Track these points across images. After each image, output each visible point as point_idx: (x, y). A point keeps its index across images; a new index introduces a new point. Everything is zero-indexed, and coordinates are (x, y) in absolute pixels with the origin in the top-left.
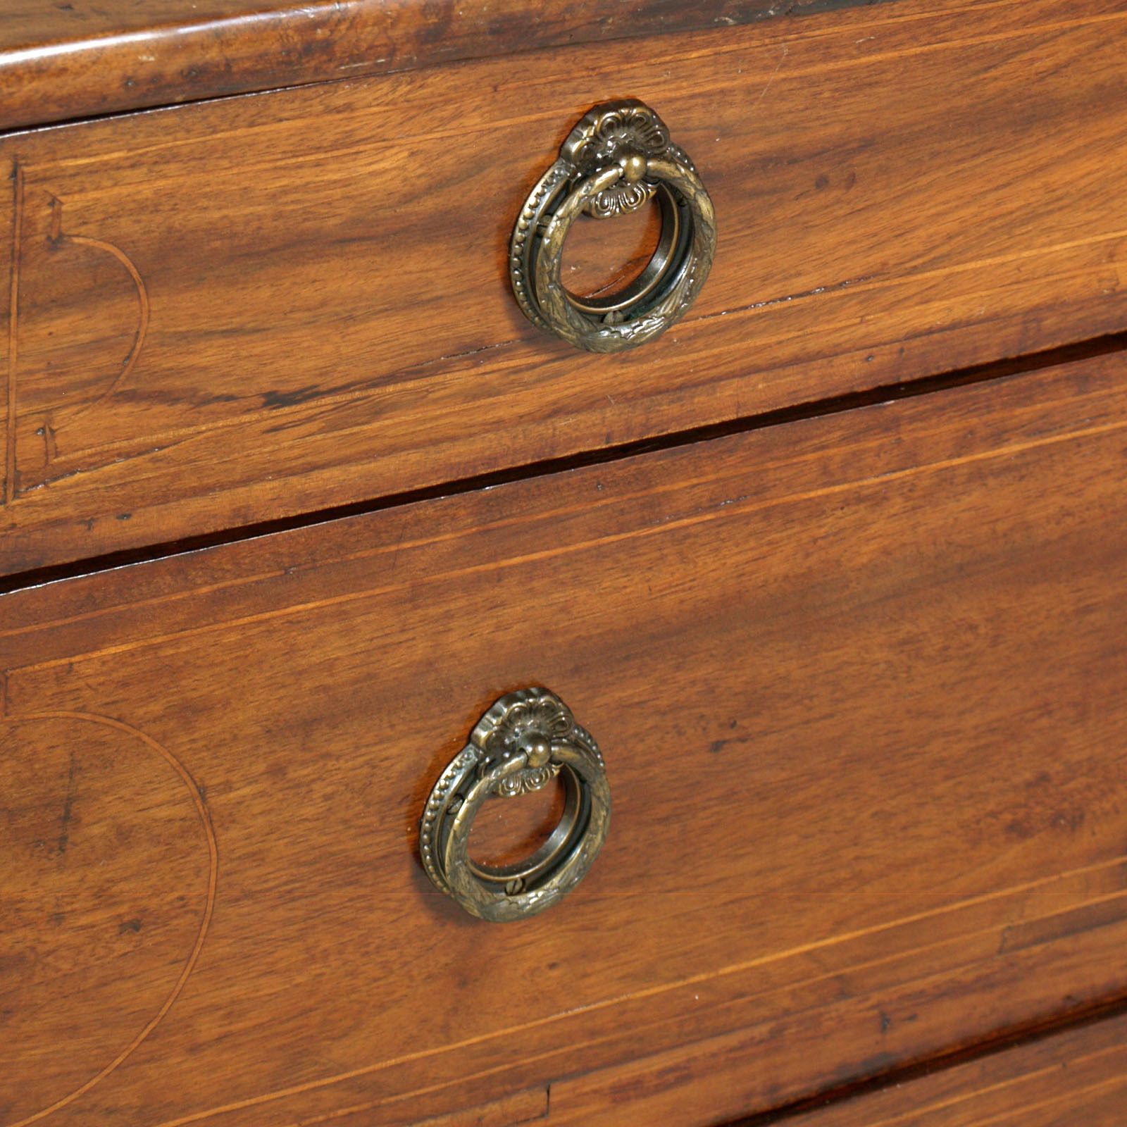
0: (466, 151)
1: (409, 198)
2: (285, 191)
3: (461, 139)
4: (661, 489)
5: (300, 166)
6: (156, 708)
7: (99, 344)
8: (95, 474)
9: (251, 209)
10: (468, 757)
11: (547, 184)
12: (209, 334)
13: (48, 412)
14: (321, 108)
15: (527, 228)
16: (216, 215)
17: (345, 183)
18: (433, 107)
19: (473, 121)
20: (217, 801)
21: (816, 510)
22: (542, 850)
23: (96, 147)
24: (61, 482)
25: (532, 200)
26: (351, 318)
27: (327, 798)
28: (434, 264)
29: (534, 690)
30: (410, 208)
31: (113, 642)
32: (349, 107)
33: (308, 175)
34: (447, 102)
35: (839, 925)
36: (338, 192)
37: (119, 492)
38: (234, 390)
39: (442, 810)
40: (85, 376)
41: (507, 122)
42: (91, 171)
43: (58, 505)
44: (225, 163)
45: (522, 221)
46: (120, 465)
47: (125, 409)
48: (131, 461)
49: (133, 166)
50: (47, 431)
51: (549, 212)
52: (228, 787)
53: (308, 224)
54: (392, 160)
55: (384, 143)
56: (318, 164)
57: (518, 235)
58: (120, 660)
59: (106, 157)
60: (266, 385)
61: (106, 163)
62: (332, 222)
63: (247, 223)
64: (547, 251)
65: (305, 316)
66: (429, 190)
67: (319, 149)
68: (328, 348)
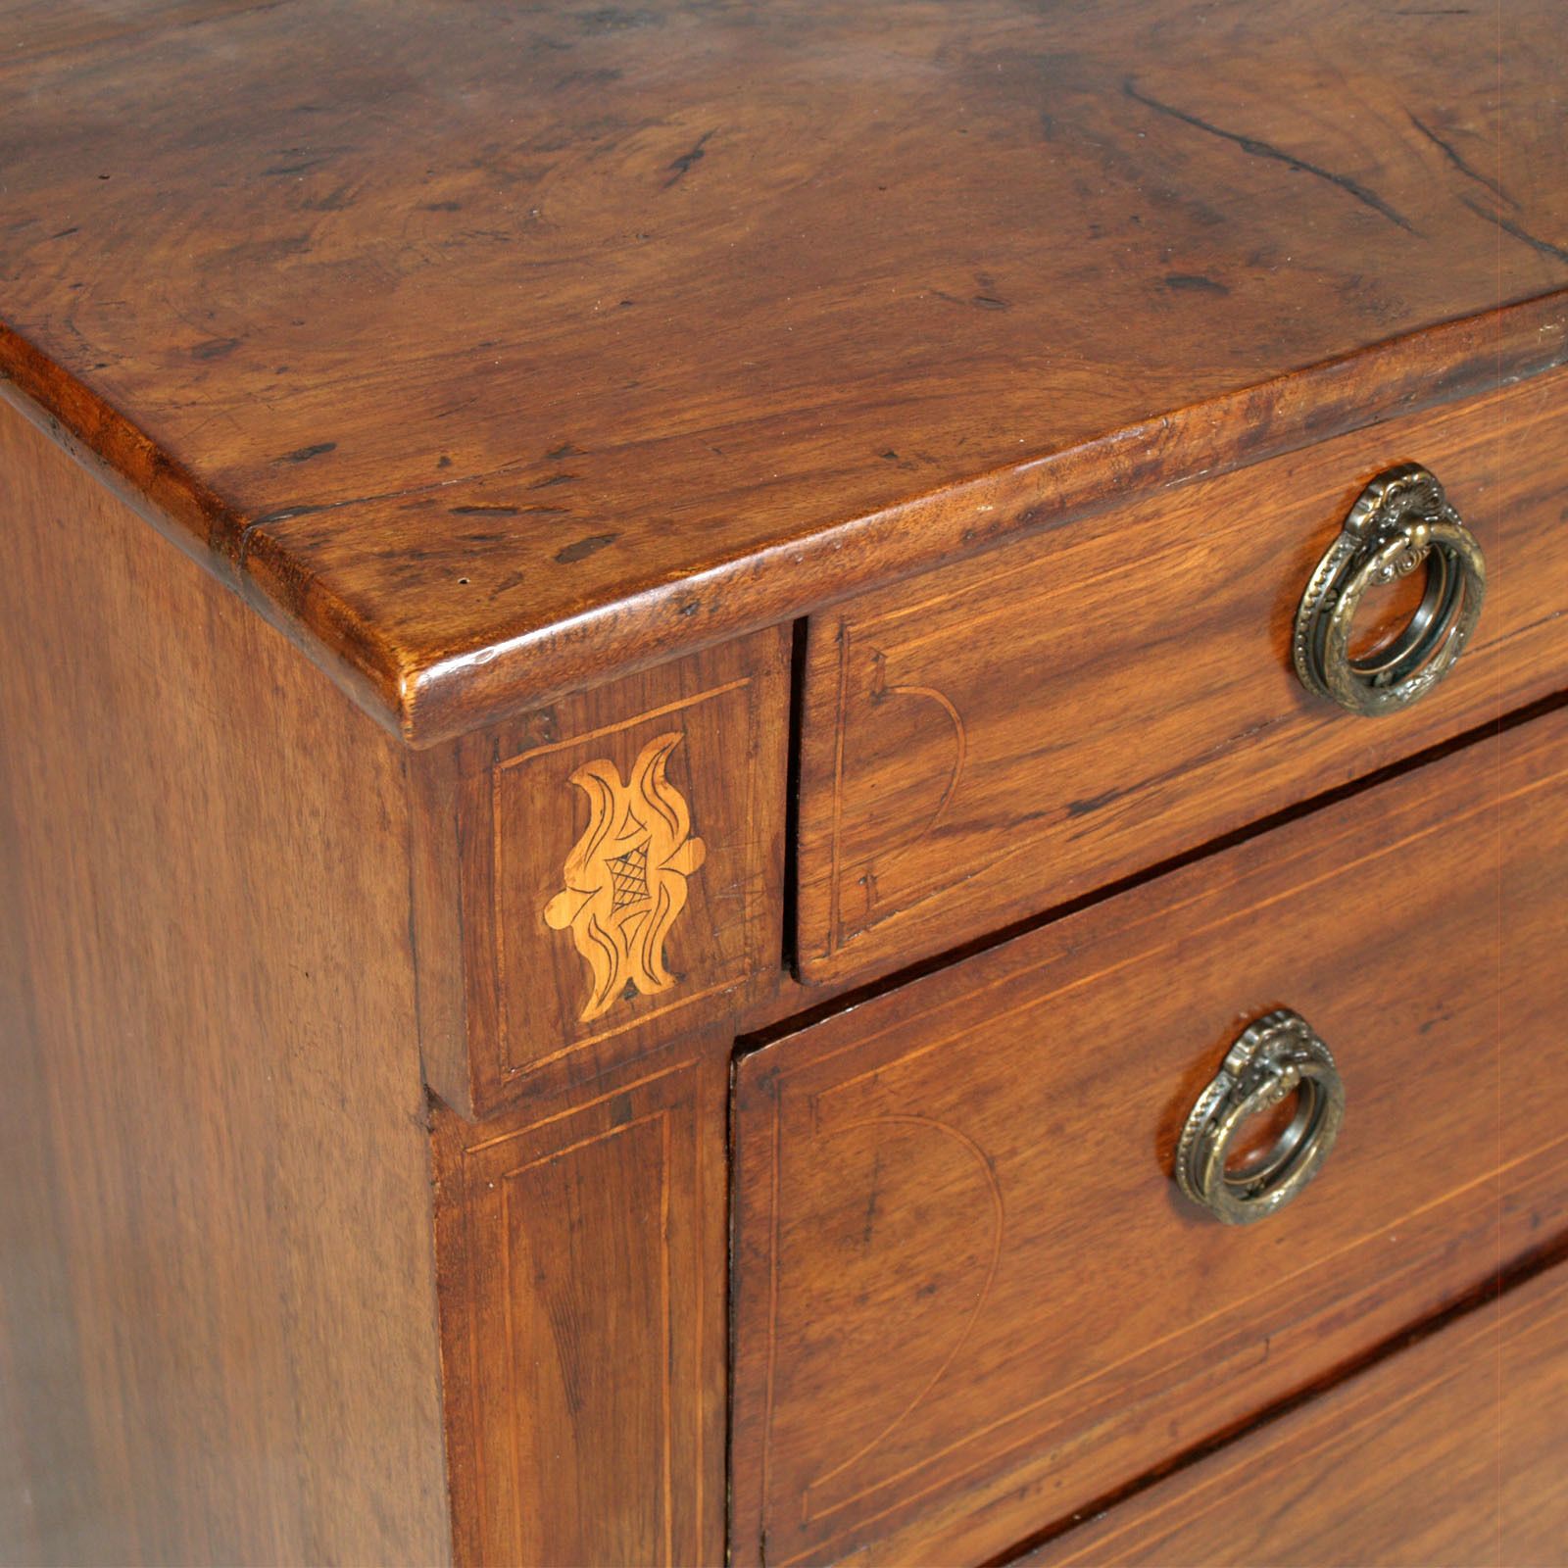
0: (1261, 539)
1: (1208, 593)
2: (1095, 607)
3: (1258, 528)
4: (1394, 813)
5: (1108, 581)
6: (952, 1098)
7: (918, 787)
8: (913, 911)
9: (1064, 630)
10: (1221, 1085)
11: (1333, 559)
12: (1020, 758)
13: (871, 860)
14: (1131, 519)
15: (1313, 605)
16: (1031, 642)
17: (1149, 590)
18: (1233, 500)
19: (1270, 509)
20: (1003, 1167)
21: (1519, 806)
22: (1278, 1148)
23: (919, 595)
24: (881, 925)
25: (1317, 577)
26: (1150, 719)
27: (1098, 1144)
28: (1225, 654)
29: (1279, 1014)
30: (1206, 604)
31: (914, 1047)
32: (1157, 514)
33: (1117, 588)
34: (1246, 494)
35: (1510, 1153)
36: (1142, 600)
37: (934, 923)
38: (1041, 807)
39: (1198, 1135)
40: (905, 820)
41: (1298, 504)
42: (913, 619)
43: (877, 946)
44: (1041, 589)
45: (1307, 598)
46: (935, 898)
47: (942, 843)
48: (945, 893)
49: (954, 608)
50: (869, 880)
51: (1338, 589)
52: (1013, 1152)
53: (1115, 636)
54: (1197, 558)
55: (1188, 543)
56: (1126, 575)
57: (1304, 613)
58: (920, 1063)
59: (929, 603)
60: (1070, 796)
61: (928, 610)
62: (1137, 629)
63: (1059, 644)
64: (1337, 629)
65: (1108, 724)
66: (1226, 583)
67: (1127, 560)
68: (1128, 751)
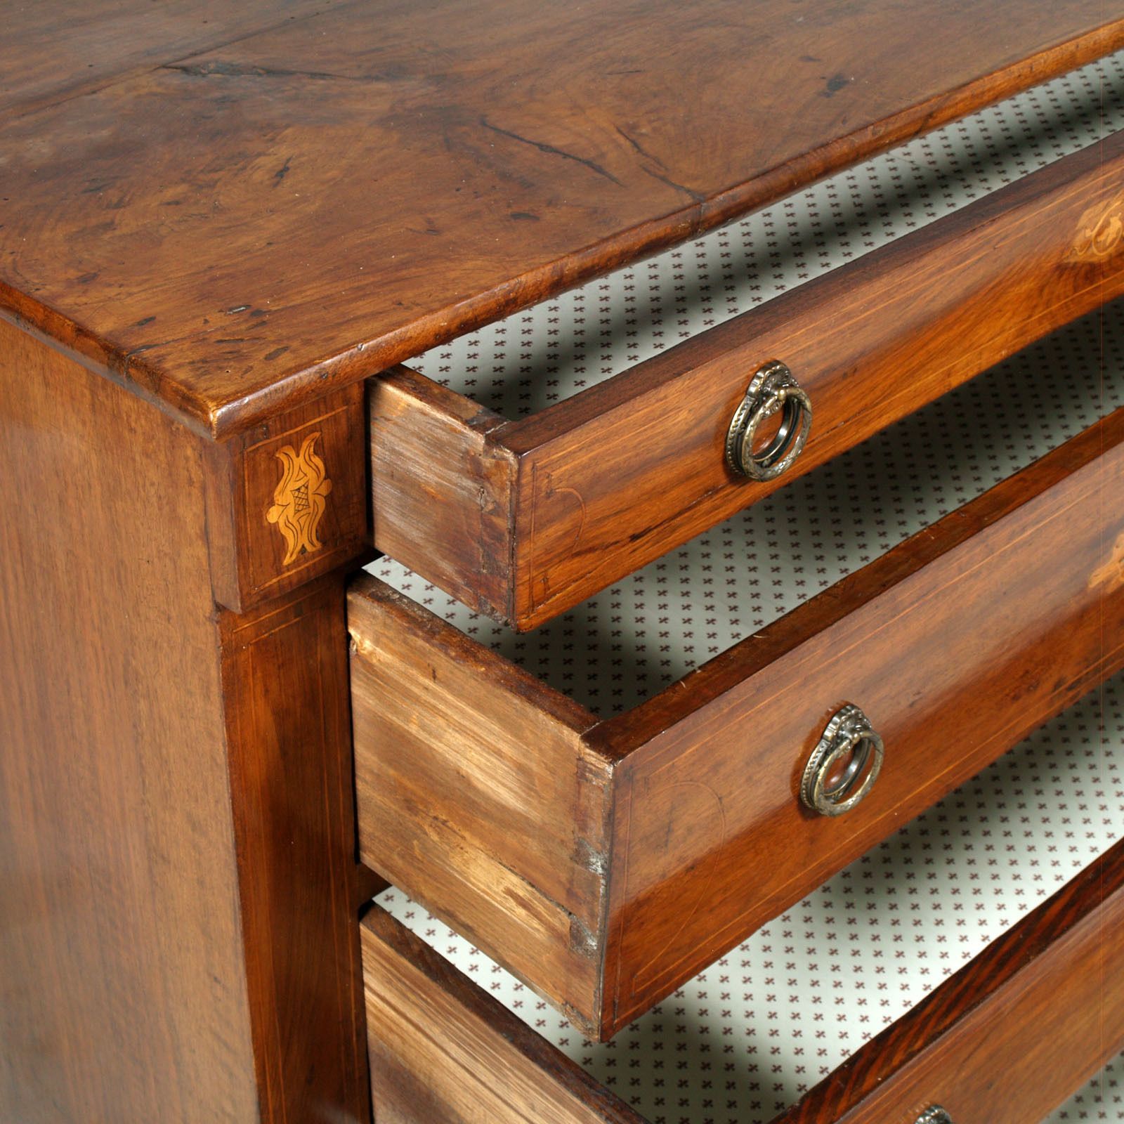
0: (710, 404)
1: (688, 431)
2: (640, 443)
3: (709, 399)
5: (645, 430)
7: (566, 534)
8: (564, 593)
9: (627, 455)
11: (743, 409)
12: (608, 517)
13: (546, 571)
14: (654, 401)
15: (735, 432)
16: (613, 462)
17: (663, 432)
18: (698, 387)
19: (714, 389)
23: (565, 446)
24: (550, 601)
25: (735, 418)
26: (664, 492)
28: (697, 458)
30: (688, 436)
32: (666, 397)
33: (649, 433)
34: (703, 384)
36: (659, 438)
37: (574, 598)
38: (618, 538)
40: (561, 550)
41: (727, 385)
42: (564, 457)
43: (549, 611)
44: (617, 437)
45: (731, 428)
46: (574, 585)
47: (576, 560)
48: (578, 583)
49: (580, 450)
50: (546, 580)
51: (745, 424)
53: (650, 455)
54: (683, 415)
55: (679, 409)
56: (653, 427)
57: (730, 435)
59: (569, 450)
60: (631, 532)
61: (570, 452)
62: (658, 451)
63: (625, 462)
64: (747, 443)
65: (646, 497)
66: (696, 426)
67: (654, 419)
68: (655, 509)
